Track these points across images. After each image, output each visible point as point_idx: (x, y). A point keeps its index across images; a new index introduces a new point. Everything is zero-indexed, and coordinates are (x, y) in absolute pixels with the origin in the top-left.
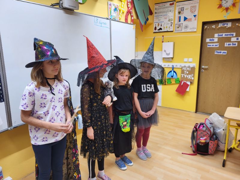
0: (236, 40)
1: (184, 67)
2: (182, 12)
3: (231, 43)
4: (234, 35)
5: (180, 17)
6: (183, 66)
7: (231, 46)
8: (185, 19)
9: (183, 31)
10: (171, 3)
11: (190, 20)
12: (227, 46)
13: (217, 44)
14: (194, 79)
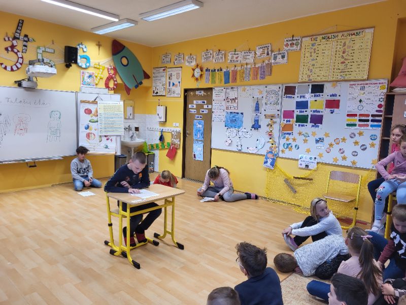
0: (207, 107)
1: (173, 132)
2: (171, 77)
3: (204, 110)
4: (206, 103)
5: (170, 82)
6: (172, 130)
7: (204, 112)
8: (173, 84)
9: (172, 96)
10: (164, 68)
11: (177, 86)
13: (196, 110)
14: (180, 144)
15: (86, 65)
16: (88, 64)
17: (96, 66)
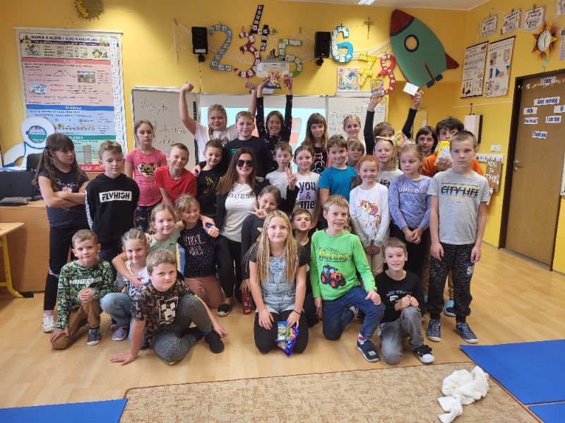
0: (560, 112)
1: (489, 161)
2: (494, 61)
3: (553, 117)
4: (558, 102)
7: (554, 122)
8: (498, 72)
9: (493, 94)
10: (483, 45)
11: (502, 74)
12: (548, 122)
13: (536, 118)
15: (346, 58)
16: (349, 56)
17: (362, 58)
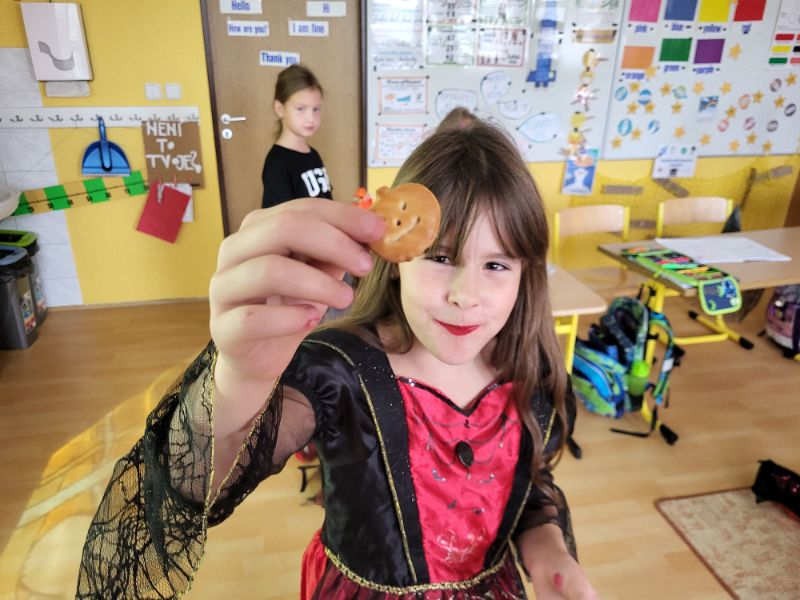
1: (152, 124)
6: (145, 119)
12: (298, 33)
14: (202, 171)
